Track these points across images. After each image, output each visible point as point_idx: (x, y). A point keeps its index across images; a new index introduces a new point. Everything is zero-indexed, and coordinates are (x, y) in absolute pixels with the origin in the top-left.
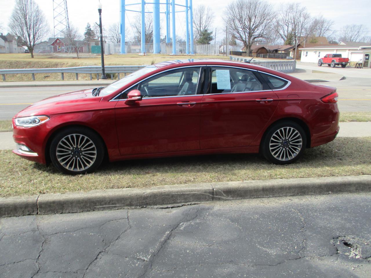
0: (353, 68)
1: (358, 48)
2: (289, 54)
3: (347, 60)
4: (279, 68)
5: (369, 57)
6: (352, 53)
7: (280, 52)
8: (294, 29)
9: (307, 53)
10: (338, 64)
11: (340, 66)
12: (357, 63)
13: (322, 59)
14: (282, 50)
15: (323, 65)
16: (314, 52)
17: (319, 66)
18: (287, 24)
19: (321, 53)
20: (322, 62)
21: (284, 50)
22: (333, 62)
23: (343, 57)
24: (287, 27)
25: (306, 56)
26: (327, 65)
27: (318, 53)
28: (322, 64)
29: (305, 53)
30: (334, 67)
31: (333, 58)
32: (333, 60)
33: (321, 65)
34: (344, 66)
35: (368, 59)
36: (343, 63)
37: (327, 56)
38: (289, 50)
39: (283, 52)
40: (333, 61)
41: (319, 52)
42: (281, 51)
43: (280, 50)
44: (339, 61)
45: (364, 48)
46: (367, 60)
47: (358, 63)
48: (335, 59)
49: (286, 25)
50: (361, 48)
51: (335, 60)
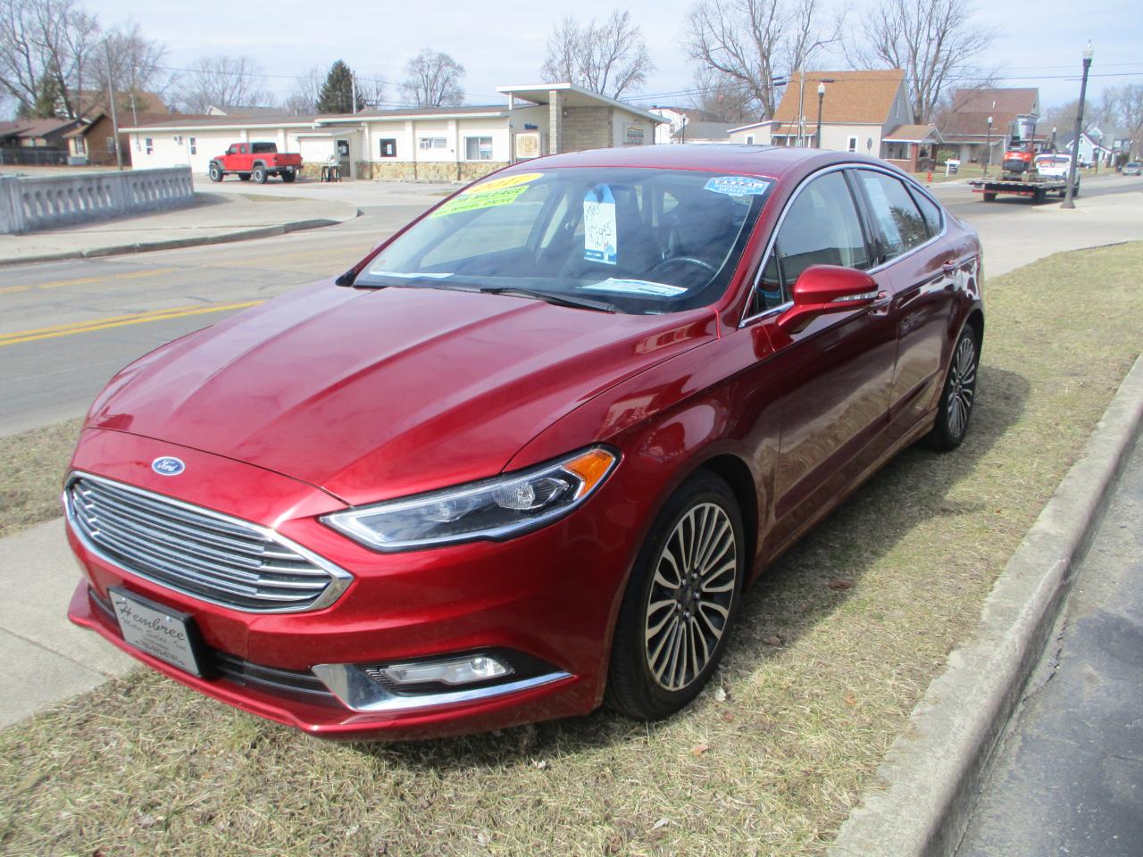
0: (316, 181)
1: (313, 125)
2: (66, 147)
3: (295, 160)
4: (157, 192)
5: (348, 150)
6: (299, 137)
7: (29, 143)
8: (55, 66)
9: (149, 142)
10: (274, 174)
11: (279, 178)
12: (325, 168)
13: (222, 159)
14: (38, 137)
15: (225, 178)
16: (175, 139)
17: (215, 181)
18: (22, 46)
19: (197, 140)
20: (222, 167)
21: (45, 136)
22: (260, 167)
23: (281, 150)
24: (25, 58)
25: (149, 153)
26: (237, 176)
27: (186, 141)
28: (222, 175)
29: (143, 142)
30: (265, 181)
31: (256, 155)
32: (257, 160)
33: (220, 179)
34: (289, 178)
35: (347, 154)
36: (288, 170)
37: (234, 150)
38: (64, 136)
39: (42, 143)
40: (259, 164)
41: (193, 140)
42: (34, 139)
43: (27, 137)
44: (277, 164)
45: (328, 125)
46: (345, 159)
47: (327, 167)
48: (264, 158)
49: (19, 49)
50: (319, 125)
51: (263, 161)
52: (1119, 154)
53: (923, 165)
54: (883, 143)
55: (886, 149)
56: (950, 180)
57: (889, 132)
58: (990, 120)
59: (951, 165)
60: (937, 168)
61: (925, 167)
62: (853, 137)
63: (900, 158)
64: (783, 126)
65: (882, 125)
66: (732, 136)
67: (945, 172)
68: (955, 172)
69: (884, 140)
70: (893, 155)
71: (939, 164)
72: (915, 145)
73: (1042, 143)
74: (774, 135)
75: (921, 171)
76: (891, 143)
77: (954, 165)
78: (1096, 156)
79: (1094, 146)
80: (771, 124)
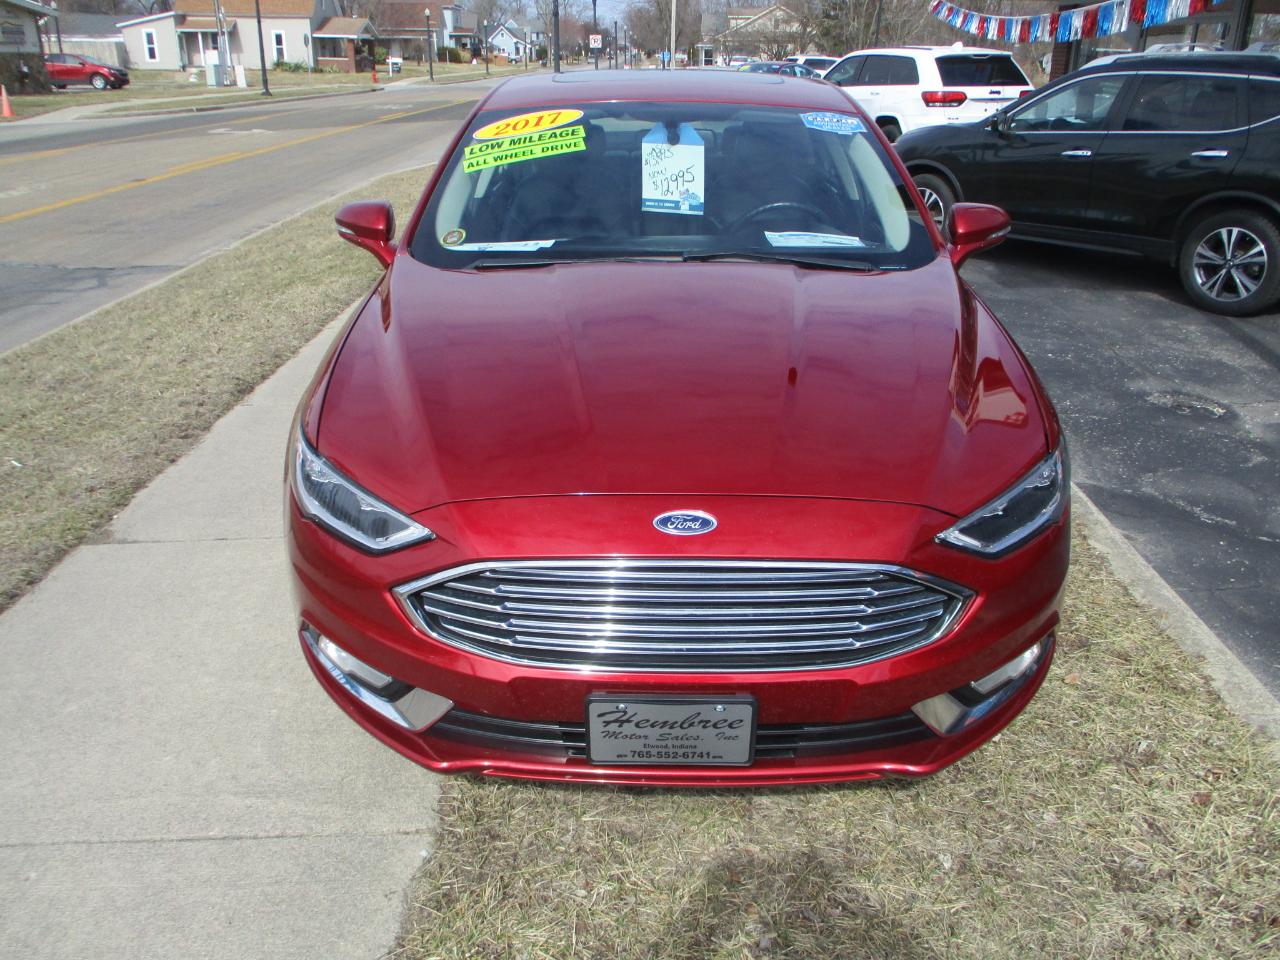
52: (537, 47)
53: (363, 65)
54: (314, 39)
55: (319, 46)
56: (396, 81)
57: (319, 25)
58: (427, 12)
59: (394, 64)
60: (377, 67)
61: (365, 66)
62: (278, 32)
63: (335, 56)
64: (189, 18)
65: (310, 19)
66: (124, 31)
67: (388, 72)
68: (399, 71)
69: (315, 35)
70: (327, 53)
71: (379, 63)
72: (351, 41)
73: (470, 37)
74: (180, 30)
75: (362, 71)
76: (322, 40)
77: (396, 64)
78: (517, 49)
79: (515, 40)
80: (173, 16)
